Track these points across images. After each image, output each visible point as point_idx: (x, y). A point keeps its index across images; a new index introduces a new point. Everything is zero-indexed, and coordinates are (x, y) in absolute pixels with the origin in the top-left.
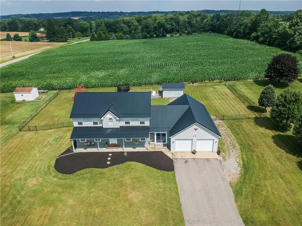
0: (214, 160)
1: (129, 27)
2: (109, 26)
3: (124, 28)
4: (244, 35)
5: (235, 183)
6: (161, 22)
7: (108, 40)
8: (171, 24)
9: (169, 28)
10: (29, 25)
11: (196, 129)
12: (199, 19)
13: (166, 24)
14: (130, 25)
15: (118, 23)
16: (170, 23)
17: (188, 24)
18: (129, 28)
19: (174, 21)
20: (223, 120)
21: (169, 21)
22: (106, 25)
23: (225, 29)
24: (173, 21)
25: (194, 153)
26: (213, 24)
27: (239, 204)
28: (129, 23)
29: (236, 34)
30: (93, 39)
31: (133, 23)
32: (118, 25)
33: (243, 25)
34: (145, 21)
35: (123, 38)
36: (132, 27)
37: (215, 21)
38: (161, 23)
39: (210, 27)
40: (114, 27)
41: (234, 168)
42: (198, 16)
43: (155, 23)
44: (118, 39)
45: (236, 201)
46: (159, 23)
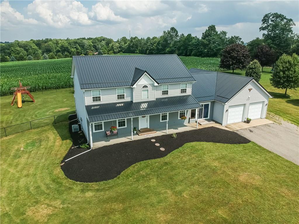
1: (27, 50)
3: (21, 52)
4: (158, 52)
6: (63, 45)
8: (76, 48)
11: (250, 90)
12: (103, 43)
13: (69, 48)
14: (27, 48)
15: (12, 47)
16: (74, 47)
17: (93, 48)
18: (27, 52)
19: (79, 45)
21: (73, 45)
23: (136, 49)
24: (77, 45)
26: (121, 46)
28: (27, 47)
29: (149, 52)
31: (31, 46)
32: (13, 49)
33: (155, 43)
36: (31, 51)
37: (123, 43)
38: (64, 47)
39: (119, 49)
40: (8, 51)
42: (103, 41)
43: (58, 47)
44: (18, 60)
46: (62, 46)
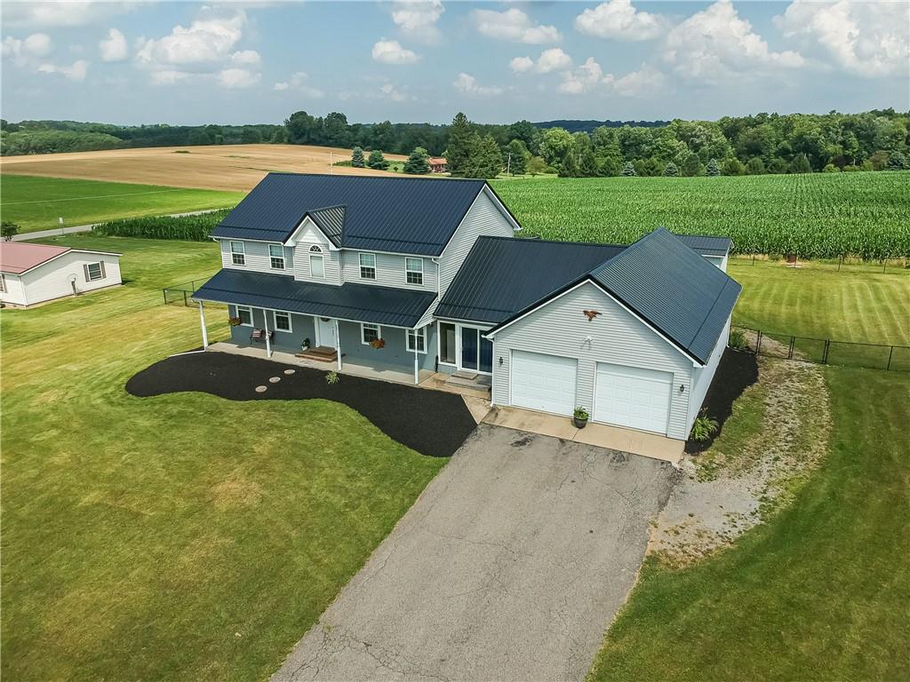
0: (646, 463)
1: (696, 148)
2: (630, 145)
3: (678, 152)
5: (682, 567)
6: (805, 134)
7: (611, 175)
8: (843, 143)
9: (833, 155)
10: (423, 137)
11: (592, 315)
13: (822, 142)
14: (698, 142)
16: (840, 139)
18: (695, 151)
19: (857, 133)
20: (824, 362)
22: (623, 142)
24: (852, 134)
25: (580, 420)
27: (621, 647)
30: (566, 172)
31: (711, 136)
32: (660, 143)
34: (751, 131)
35: (657, 171)
36: (705, 148)
38: (805, 139)
41: (724, 512)
43: (786, 138)
44: (641, 174)
45: (615, 634)
46: (800, 137)
